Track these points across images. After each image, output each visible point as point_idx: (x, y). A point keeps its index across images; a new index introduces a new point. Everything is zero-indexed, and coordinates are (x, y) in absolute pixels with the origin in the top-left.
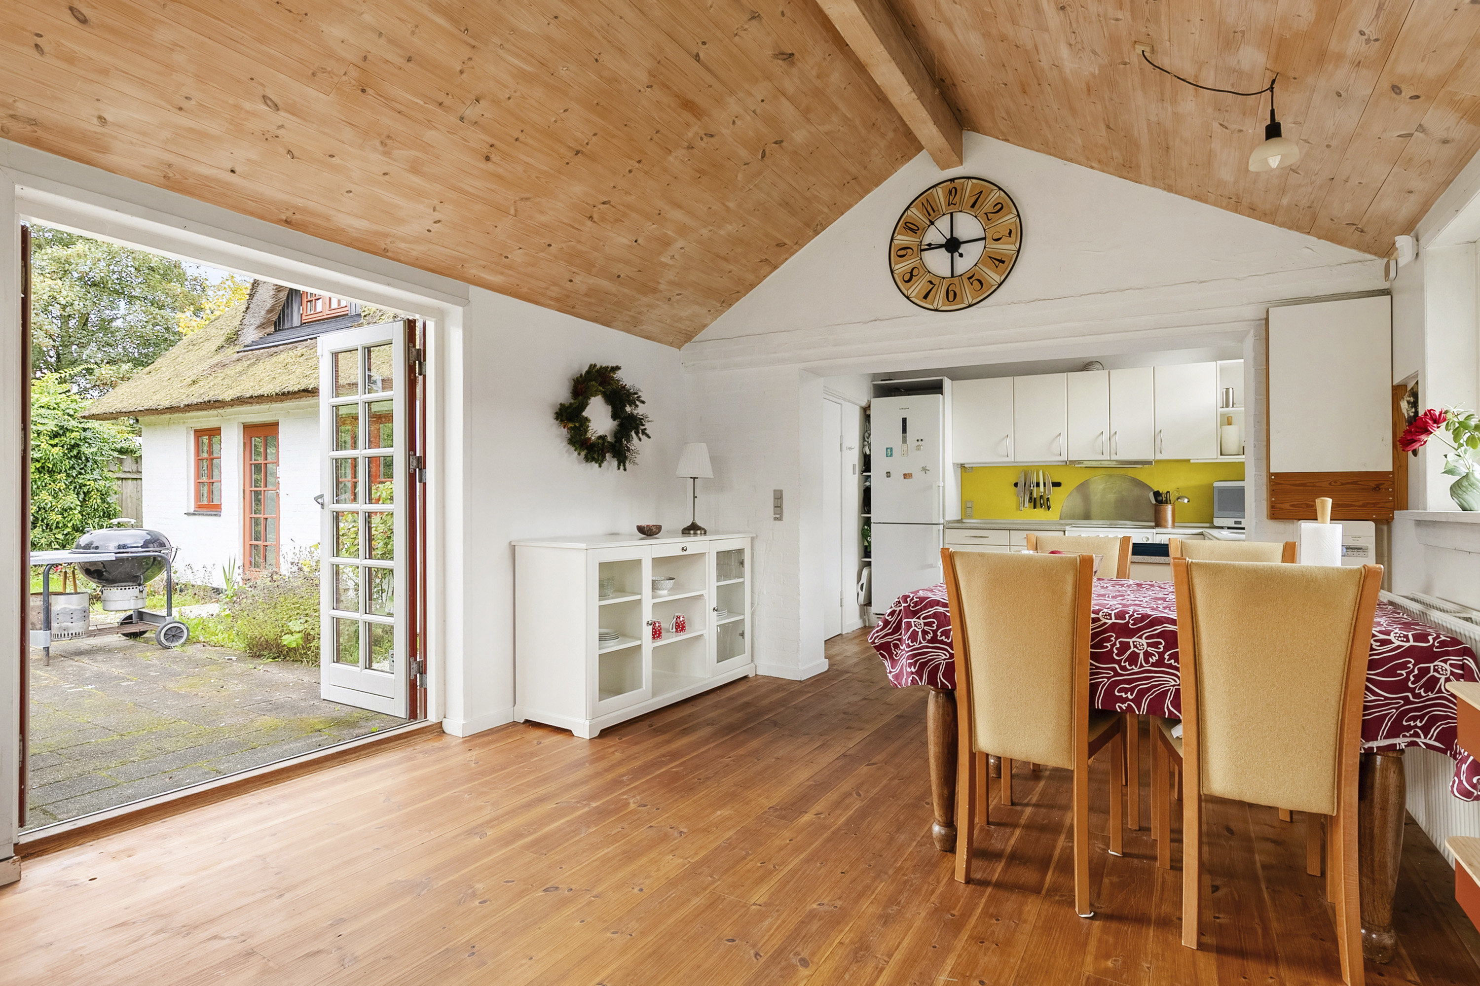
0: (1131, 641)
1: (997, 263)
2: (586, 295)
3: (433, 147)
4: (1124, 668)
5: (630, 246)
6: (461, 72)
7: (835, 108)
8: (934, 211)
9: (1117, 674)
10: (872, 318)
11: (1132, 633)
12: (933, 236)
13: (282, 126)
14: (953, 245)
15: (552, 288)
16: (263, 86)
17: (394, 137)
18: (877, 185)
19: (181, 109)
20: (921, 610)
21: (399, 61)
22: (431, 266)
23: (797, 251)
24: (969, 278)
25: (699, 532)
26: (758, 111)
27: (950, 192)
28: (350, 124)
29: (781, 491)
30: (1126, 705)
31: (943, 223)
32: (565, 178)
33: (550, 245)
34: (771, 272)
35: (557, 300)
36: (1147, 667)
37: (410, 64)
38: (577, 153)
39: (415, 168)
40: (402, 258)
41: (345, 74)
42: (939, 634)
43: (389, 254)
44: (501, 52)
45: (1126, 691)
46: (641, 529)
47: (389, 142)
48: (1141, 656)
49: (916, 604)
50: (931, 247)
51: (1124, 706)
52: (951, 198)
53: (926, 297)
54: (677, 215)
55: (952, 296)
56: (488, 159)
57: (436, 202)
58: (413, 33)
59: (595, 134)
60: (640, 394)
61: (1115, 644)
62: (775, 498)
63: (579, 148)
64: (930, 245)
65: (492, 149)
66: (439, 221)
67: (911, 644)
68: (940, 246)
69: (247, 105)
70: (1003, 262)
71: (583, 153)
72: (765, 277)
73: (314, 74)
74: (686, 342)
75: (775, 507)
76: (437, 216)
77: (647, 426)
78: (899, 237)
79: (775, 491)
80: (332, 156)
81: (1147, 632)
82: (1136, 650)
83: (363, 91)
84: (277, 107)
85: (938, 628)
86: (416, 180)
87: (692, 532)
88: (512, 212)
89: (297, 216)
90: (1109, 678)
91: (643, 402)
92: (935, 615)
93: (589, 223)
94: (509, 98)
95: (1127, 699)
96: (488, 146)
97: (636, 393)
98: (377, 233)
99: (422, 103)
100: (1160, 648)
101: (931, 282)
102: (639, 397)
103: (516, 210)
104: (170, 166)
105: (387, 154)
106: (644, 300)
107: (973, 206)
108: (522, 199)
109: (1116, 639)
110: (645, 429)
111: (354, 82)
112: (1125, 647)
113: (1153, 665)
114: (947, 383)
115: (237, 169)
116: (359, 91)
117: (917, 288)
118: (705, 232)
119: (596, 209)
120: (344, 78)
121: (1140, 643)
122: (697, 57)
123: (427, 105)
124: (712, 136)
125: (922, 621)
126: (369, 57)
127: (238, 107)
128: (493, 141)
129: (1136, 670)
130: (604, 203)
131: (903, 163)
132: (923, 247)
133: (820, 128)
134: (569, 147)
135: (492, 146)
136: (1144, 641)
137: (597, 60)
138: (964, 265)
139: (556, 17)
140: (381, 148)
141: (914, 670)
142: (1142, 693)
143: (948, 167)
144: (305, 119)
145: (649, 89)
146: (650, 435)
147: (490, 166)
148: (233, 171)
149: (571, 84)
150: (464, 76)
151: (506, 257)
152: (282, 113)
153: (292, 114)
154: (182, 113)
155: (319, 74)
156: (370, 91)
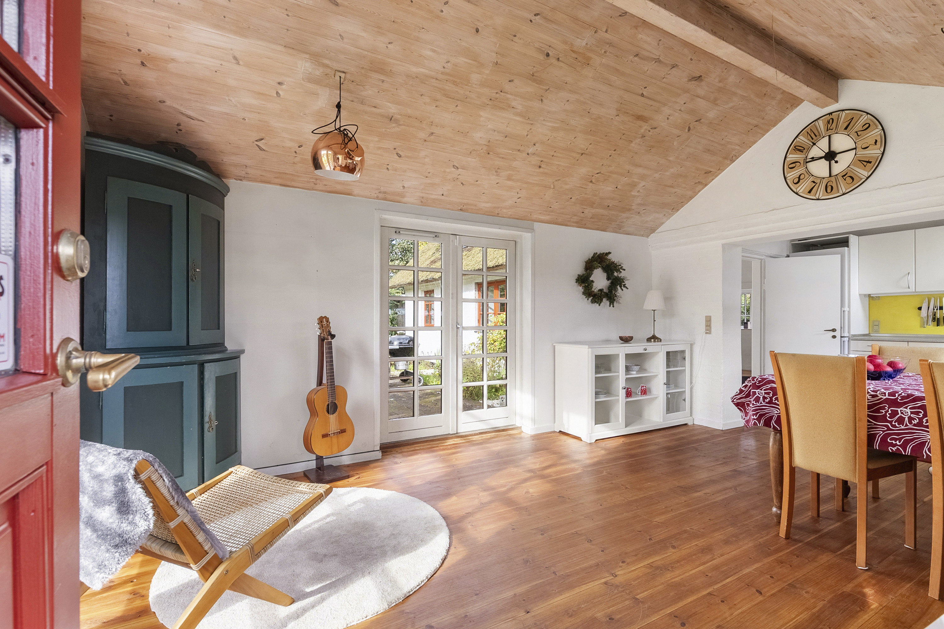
0: (899, 410)
1: (865, 163)
2: (591, 218)
3: (516, 168)
4: (894, 426)
5: (613, 191)
6: (527, 135)
7: (735, 94)
8: (816, 136)
9: (889, 429)
10: (772, 209)
11: (900, 405)
12: (815, 152)
13: (460, 174)
14: (831, 156)
15: (573, 217)
16: (453, 162)
17: (500, 168)
18: (774, 126)
19: (427, 177)
20: (763, 385)
21: (501, 138)
22: (517, 217)
23: (720, 174)
24: (843, 176)
25: (657, 340)
26: (682, 109)
27: (829, 122)
28: (483, 167)
29: (710, 317)
30: (896, 448)
31: (823, 144)
32: (577, 167)
33: (571, 198)
34: (703, 188)
35: (577, 222)
36: (910, 426)
37: (506, 139)
38: (582, 154)
39: (509, 178)
40: (505, 216)
41: (482, 149)
42: (774, 399)
43: (498, 215)
44: (544, 122)
45: (896, 440)
46: (621, 338)
47: (498, 170)
48: (907, 419)
49: (760, 382)
50: (813, 159)
51: (894, 449)
52: (829, 125)
53: (810, 192)
54: (640, 170)
55: (829, 189)
56: (540, 167)
57: (518, 190)
58: (507, 126)
59: (591, 144)
60: (622, 265)
61: (888, 411)
62: (706, 321)
63: (583, 152)
64: (813, 158)
65: (542, 162)
66: (520, 198)
67: (755, 404)
68: (821, 158)
69: (448, 170)
70: (870, 162)
71: (585, 153)
72: (699, 191)
73: (470, 153)
74: (651, 233)
75: (706, 326)
76: (519, 195)
77: (626, 282)
78: (791, 156)
79: (706, 317)
80: (477, 181)
81: (911, 405)
82: (902, 415)
83: (489, 154)
84: (458, 168)
85: (773, 396)
86: (510, 183)
87: (652, 340)
88: (552, 187)
89: (465, 207)
90: (884, 431)
91: (624, 270)
92: (771, 389)
93: (591, 184)
94: (549, 140)
95: (896, 445)
96: (540, 162)
97: (620, 265)
98: (495, 208)
99: (511, 152)
100: (920, 415)
101: (814, 182)
102: (622, 267)
103: (554, 186)
104: (423, 198)
105: (498, 175)
106: (624, 215)
107: (846, 128)
108: (556, 181)
109: (889, 408)
110: (625, 284)
111: (485, 151)
112: (894, 413)
113: (915, 425)
114: (853, 240)
115: (444, 194)
116: (487, 154)
117: (803, 187)
118: (657, 175)
119: (593, 177)
120: (482, 151)
121: (906, 412)
122: (642, 95)
123: (513, 152)
124: (655, 128)
125: (763, 392)
126: (491, 141)
127: (445, 172)
128: (541, 159)
129: (903, 427)
130: (597, 174)
131: (792, 110)
132: (808, 160)
133: (725, 106)
134: (578, 153)
135: (542, 161)
136: (908, 410)
137: (589, 112)
138: (838, 168)
139: (568, 101)
140: (495, 174)
141: (755, 418)
142: (907, 442)
143: (827, 106)
144: (467, 170)
145: (617, 117)
146: (628, 287)
147: (541, 170)
148: (443, 195)
149: (577, 126)
150: (528, 136)
151: (551, 207)
152: (459, 170)
153: (463, 169)
154: (427, 178)
155: (473, 152)
156: (491, 153)
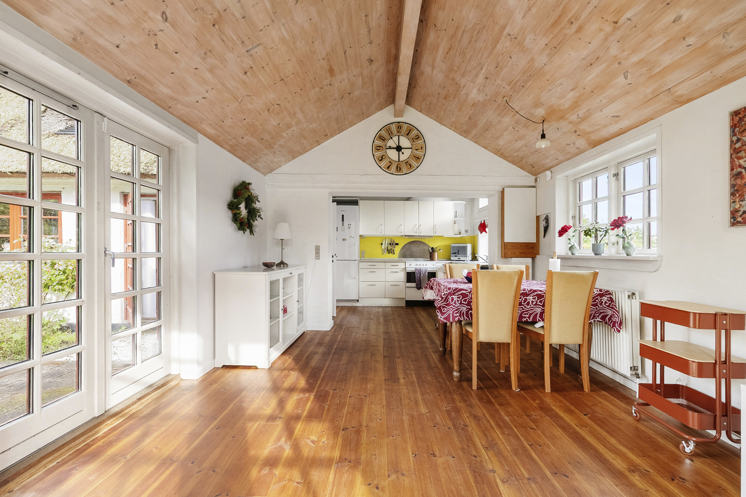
0: (528, 298)
1: (417, 159)
2: (245, 146)
3: (226, 61)
4: (525, 307)
5: (275, 126)
6: (261, 30)
7: (373, 85)
8: (392, 134)
9: (523, 309)
10: (365, 174)
11: (528, 295)
12: (392, 143)
13: (162, 30)
14: (399, 149)
15: (233, 140)
16: (167, 7)
17: (212, 52)
18: (367, 118)
19: (112, 4)
21: (238, 16)
22: (187, 120)
23: (330, 139)
24: (406, 163)
25: (285, 265)
26: (351, 80)
27: (398, 127)
28: (197, 39)
29: (319, 246)
31: (395, 139)
32: (270, 90)
33: (245, 119)
34: (317, 146)
35: (231, 146)
36: (532, 306)
37: (243, 20)
38: (282, 80)
39: (211, 69)
40: (175, 113)
41: (211, 14)
42: (462, 301)
43: (171, 110)
44: (282, 27)
45: (525, 314)
46: (266, 265)
47: (209, 53)
48: (531, 303)
50: (390, 148)
51: (525, 319)
52: (399, 130)
53: (388, 168)
54: (300, 116)
55: (399, 169)
56: (246, 73)
57: (210, 88)
58: (253, 6)
59: (293, 74)
60: (259, 197)
61: (523, 299)
62: (316, 249)
63: (284, 78)
64: (390, 147)
65: (251, 69)
66: (205, 98)
68: (394, 148)
69: (151, 14)
70: (419, 159)
71: (284, 80)
72: (313, 148)
73: (196, 9)
74: (269, 173)
75: (316, 253)
76: (207, 95)
77: (262, 213)
78: (376, 141)
79: (316, 246)
80: (177, 53)
81: (532, 295)
82: (529, 301)
83: (214, 25)
84: (166, 20)
85: (462, 299)
86: (208, 75)
87: (282, 265)
88: (240, 101)
89: (137, 80)
90: (521, 311)
91: (259, 202)
92: (461, 294)
93: (267, 112)
94: (272, 48)
95: (526, 317)
96: (249, 67)
97: (257, 197)
98: (172, 98)
99: (235, 38)
100: (536, 299)
101: (390, 162)
102: (258, 199)
103: (242, 100)
104: (82, 33)
105: (204, 59)
106: (266, 151)
107: (408, 135)
108: (247, 96)
109: (523, 298)
110: (260, 215)
111: (212, 19)
112: (526, 300)
114: (360, 202)
115: (121, 46)
116: (212, 25)
117: (384, 164)
118: (305, 125)
119: (273, 106)
120: (210, 16)
122: (345, 52)
123: (237, 41)
124: (331, 85)
125: (456, 297)
126: (227, 11)
127: (146, 13)
128: (252, 65)
129: (529, 307)
130: (277, 105)
131: (379, 111)
132: (387, 147)
133: (364, 91)
134: (280, 77)
135: (251, 68)
136: (531, 298)
137: (313, 42)
138: (403, 157)
139: (311, 19)
140: (203, 56)
143: (398, 117)
144: (176, 30)
145: (323, 60)
147: (245, 76)
148: (117, 47)
149: (298, 49)
150: (261, 32)
151: (223, 122)
152: (167, 24)
153: (172, 26)
154: (112, 6)
155: (199, 11)
156: (217, 26)
